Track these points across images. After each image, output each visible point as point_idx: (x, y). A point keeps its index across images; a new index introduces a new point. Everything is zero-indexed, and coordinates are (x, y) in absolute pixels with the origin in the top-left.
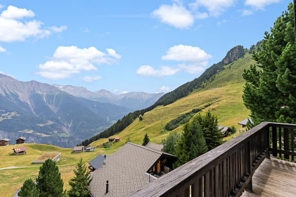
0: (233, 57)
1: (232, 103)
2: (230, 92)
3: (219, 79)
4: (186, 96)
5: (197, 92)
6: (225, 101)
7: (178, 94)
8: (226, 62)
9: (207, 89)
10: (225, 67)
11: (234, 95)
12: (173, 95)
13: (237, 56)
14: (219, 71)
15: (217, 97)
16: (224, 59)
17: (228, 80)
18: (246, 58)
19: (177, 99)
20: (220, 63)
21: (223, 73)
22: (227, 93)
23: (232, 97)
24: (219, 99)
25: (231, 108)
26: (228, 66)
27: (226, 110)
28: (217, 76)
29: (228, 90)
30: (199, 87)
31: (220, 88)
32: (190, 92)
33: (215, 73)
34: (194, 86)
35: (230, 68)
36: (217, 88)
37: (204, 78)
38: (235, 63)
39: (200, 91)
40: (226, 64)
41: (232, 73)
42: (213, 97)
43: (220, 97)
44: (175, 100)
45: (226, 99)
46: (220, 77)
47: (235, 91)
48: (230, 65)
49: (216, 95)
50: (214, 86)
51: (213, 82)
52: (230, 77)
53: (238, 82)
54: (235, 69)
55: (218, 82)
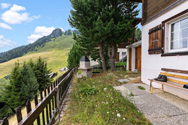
0: (56, 35)
1: (55, 61)
2: (54, 55)
3: (48, 46)
4: (21, 56)
5: (31, 53)
6: (51, 60)
7: (13, 54)
8: (52, 36)
9: (39, 52)
10: (52, 39)
11: (57, 57)
12: (7, 55)
13: (58, 34)
14: (48, 41)
15: (46, 57)
16: (51, 34)
17: (53, 47)
18: (63, 37)
19: (11, 59)
20: (48, 36)
21: (50, 43)
22: (52, 55)
23: (56, 58)
24: (48, 59)
25: (55, 64)
26: (53, 39)
27: (52, 65)
28: (46, 44)
29: (53, 54)
30: (33, 50)
31: (48, 52)
32: (25, 53)
33: (45, 42)
34: (29, 49)
35: (54, 40)
36: (47, 52)
37: (37, 44)
38: (57, 38)
39: (33, 53)
40: (52, 38)
41: (56, 43)
42: (44, 57)
43: (48, 58)
44: (9, 60)
45: (52, 59)
46: (49, 45)
47: (57, 54)
48: (54, 38)
49: (46, 56)
50: (44, 50)
51: (44, 47)
52: (55, 46)
53: (59, 50)
54: (57, 42)
55: (47, 48)
